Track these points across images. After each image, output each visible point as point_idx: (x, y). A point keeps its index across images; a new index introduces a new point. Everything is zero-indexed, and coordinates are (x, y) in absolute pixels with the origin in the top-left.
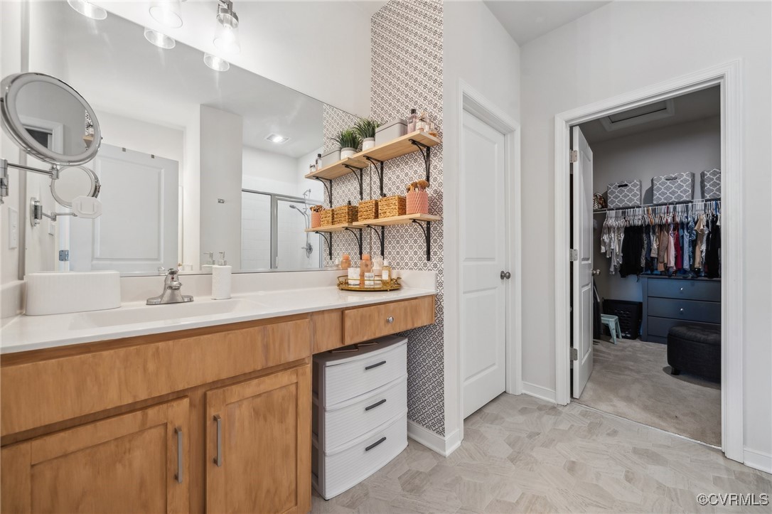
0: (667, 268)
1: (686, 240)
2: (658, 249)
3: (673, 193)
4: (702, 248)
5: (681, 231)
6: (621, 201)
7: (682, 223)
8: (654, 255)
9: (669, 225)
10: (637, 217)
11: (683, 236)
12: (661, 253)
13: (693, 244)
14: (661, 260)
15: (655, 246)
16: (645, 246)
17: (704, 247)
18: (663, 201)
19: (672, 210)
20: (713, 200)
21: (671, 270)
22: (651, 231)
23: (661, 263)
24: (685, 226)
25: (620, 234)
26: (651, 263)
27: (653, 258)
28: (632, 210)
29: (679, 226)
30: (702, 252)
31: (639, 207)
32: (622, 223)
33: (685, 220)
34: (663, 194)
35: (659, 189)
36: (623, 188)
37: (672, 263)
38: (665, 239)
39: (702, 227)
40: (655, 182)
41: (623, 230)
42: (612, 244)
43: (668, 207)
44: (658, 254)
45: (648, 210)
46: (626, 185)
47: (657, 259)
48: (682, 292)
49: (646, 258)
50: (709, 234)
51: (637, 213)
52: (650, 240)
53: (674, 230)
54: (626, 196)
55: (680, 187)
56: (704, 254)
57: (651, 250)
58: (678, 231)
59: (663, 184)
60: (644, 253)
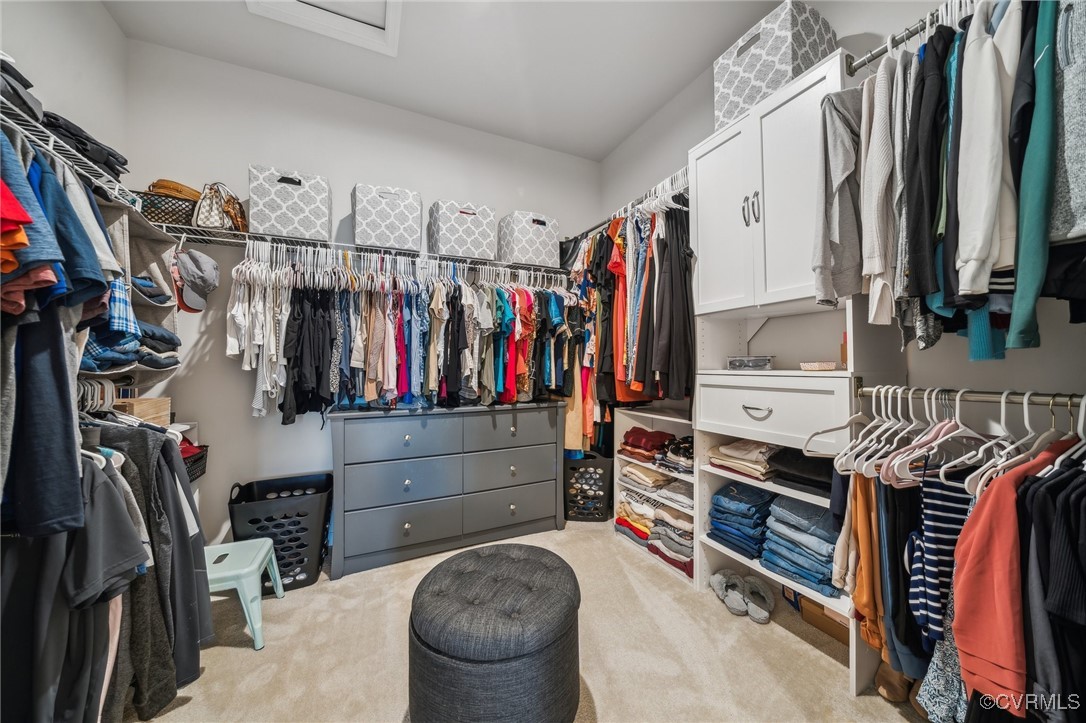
0: (381, 392)
1: (416, 330)
2: (366, 347)
3: (391, 228)
4: (438, 347)
5: (406, 311)
6: (284, 220)
7: (409, 296)
8: (356, 362)
9: (386, 295)
10: (324, 269)
11: (409, 322)
12: (372, 359)
13: (426, 339)
14: (371, 375)
15: (358, 342)
16: (340, 340)
17: (440, 348)
18: (373, 241)
19: (389, 267)
20: (452, 260)
21: (390, 397)
22: (352, 304)
23: (372, 381)
24: (414, 301)
25: (280, 306)
26: (351, 381)
27: (353, 370)
28: (310, 249)
29: (405, 300)
30: (438, 356)
31: (325, 246)
32: (284, 275)
33: (413, 289)
34: (374, 225)
35: (366, 214)
36: (289, 187)
37: (391, 383)
38: (379, 325)
39: (441, 306)
40: (359, 194)
41: (286, 296)
42: (258, 331)
43: (383, 260)
44: (365, 362)
45: (345, 258)
46: (299, 183)
47: (365, 372)
48: (407, 444)
49: (341, 370)
50: (448, 321)
51: (322, 260)
52: (349, 326)
53: (395, 306)
54: (295, 209)
55: (402, 218)
56: (441, 360)
57: (351, 351)
58: (401, 311)
59: (374, 203)
60: (336, 356)
